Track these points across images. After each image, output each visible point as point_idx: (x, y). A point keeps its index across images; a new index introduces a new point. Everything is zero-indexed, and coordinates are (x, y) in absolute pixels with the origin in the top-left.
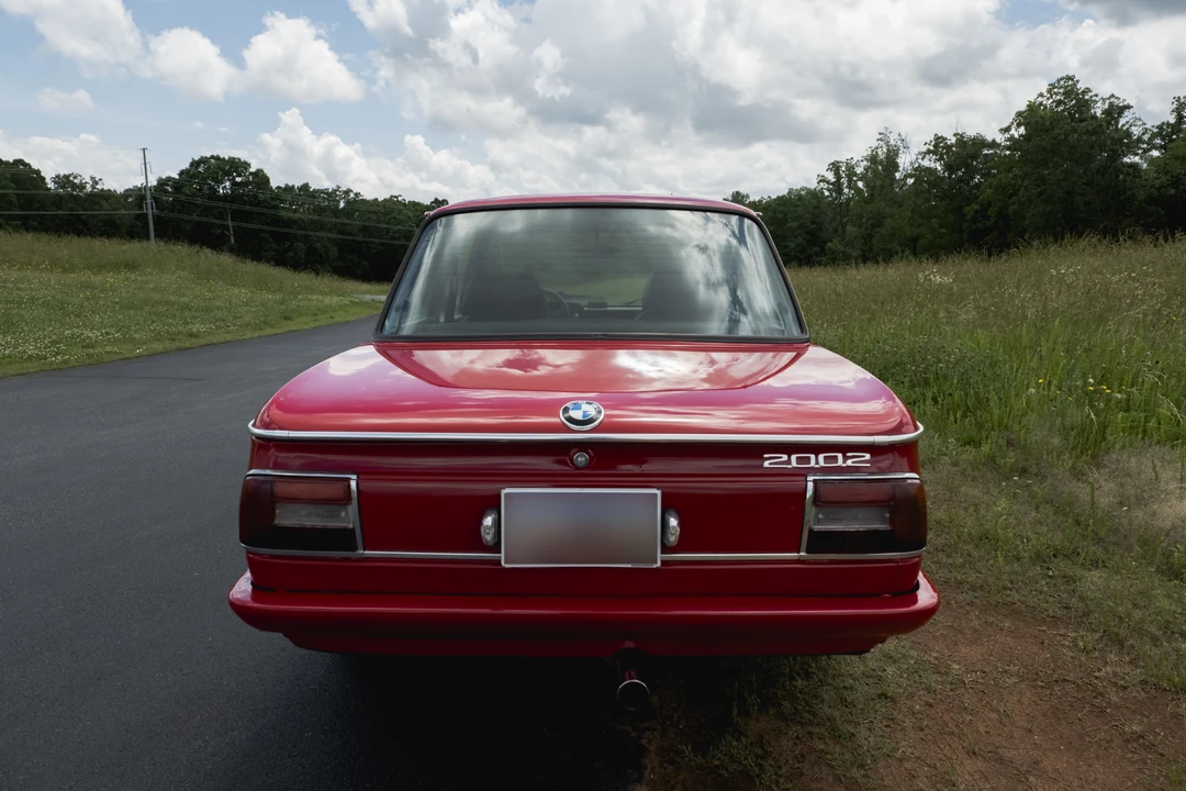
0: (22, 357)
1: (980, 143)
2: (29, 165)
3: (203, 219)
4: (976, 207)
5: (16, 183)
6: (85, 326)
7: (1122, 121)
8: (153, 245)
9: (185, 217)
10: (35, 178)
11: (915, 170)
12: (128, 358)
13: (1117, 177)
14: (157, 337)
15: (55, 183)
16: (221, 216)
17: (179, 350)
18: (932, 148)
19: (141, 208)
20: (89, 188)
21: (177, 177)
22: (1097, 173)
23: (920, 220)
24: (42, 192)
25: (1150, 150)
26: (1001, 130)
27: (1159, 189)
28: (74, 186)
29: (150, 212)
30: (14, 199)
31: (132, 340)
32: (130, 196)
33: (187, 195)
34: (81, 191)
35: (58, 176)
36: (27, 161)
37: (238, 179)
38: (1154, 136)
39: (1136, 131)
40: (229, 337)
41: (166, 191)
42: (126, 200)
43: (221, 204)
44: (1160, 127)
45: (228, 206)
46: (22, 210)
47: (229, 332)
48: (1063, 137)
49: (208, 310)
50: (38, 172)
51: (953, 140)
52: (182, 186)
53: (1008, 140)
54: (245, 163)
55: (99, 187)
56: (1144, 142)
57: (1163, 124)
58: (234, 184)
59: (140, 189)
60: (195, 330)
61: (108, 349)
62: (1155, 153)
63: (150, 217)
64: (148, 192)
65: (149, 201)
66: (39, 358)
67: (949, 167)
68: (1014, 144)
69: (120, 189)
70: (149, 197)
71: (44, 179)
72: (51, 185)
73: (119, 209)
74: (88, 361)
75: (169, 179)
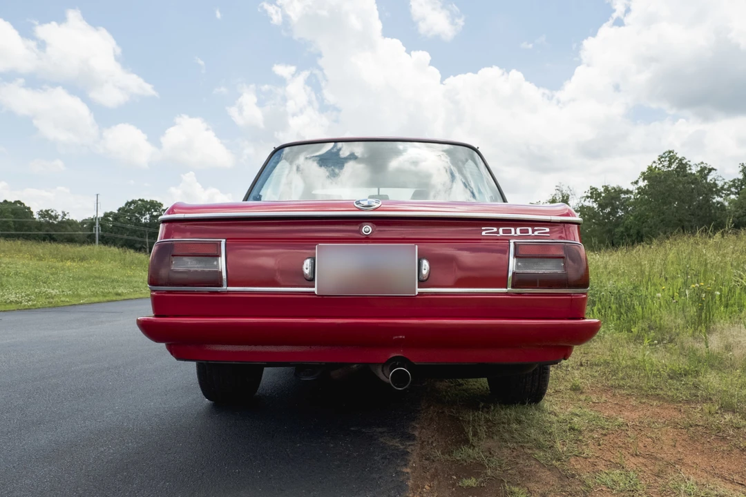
0: (6, 302)
1: (619, 191)
2: (23, 204)
3: (130, 238)
4: (622, 229)
5: (14, 214)
6: (49, 288)
7: (709, 178)
8: (97, 248)
9: (119, 236)
10: (27, 212)
11: (580, 207)
12: (75, 305)
13: (711, 210)
14: (96, 295)
15: (39, 214)
16: (142, 236)
17: (108, 301)
18: (590, 195)
19: (92, 230)
20: (60, 219)
21: (117, 212)
22: (697, 208)
23: (586, 239)
24: (30, 220)
25: (729, 195)
26: (632, 183)
27: (738, 218)
28: (51, 217)
29: (97, 233)
30: (12, 224)
31: (79, 296)
32: (85, 223)
33: (122, 223)
34: (55, 220)
35: (41, 211)
36: (22, 202)
37: (155, 214)
38: (730, 187)
39: (720, 184)
40: (141, 296)
41: (108, 220)
42: (82, 226)
43: (142, 228)
44: (734, 181)
45: (147, 229)
46: (16, 231)
47: (141, 294)
48: (673, 186)
49: (129, 282)
50: (29, 208)
51: (602, 190)
52: (119, 217)
53: (638, 189)
54: (160, 204)
55: (67, 217)
56: (725, 190)
57: (735, 180)
58: (152, 216)
59: (92, 219)
60: (120, 291)
61: (63, 299)
62: (733, 197)
63: (97, 236)
64: (97, 221)
65: (97, 226)
66: (17, 302)
67: (602, 206)
68: (641, 191)
69: (79, 220)
70: (97, 223)
71: (32, 212)
72: (36, 216)
73: (77, 231)
74: (48, 305)
75: (111, 213)
